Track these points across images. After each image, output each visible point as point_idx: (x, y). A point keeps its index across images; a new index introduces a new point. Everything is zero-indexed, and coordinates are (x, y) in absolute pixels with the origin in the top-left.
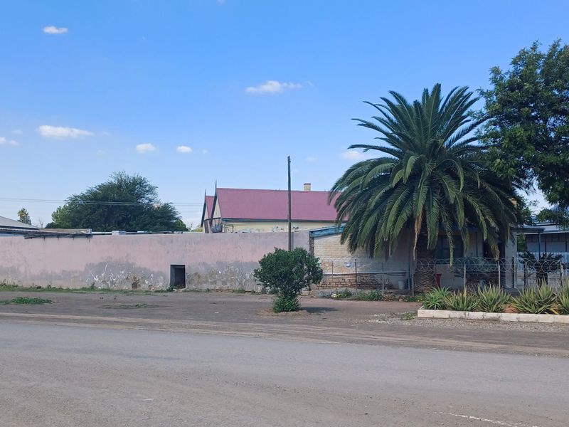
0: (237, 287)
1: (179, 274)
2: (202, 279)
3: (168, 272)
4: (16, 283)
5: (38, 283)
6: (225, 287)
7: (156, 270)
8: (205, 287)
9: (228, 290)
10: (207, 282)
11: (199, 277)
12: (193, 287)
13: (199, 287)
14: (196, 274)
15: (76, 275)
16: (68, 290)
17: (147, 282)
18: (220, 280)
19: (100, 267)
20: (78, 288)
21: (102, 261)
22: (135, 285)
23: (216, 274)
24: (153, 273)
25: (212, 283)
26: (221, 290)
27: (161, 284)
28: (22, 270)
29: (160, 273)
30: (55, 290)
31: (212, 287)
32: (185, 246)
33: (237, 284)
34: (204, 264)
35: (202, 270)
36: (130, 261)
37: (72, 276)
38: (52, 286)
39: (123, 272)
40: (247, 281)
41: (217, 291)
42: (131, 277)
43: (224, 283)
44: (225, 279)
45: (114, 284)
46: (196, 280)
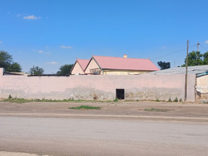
0: (155, 99)
1: (120, 94)
2: (134, 95)
3: (115, 92)
4: (23, 98)
5: (38, 98)
6: (147, 99)
7: (107, 91)
8: (136, 99)
9: (149, 100)
10: (137, 96)
11: (132, 94)
12: (128, 99)
13: (132, 99)
14: (131, 93)
15: (60, 93)
16: (55, 101)
17: (102, 97)
18: (144, 96)
19: (74, 90)
20: (61, 100)
21: (76, 87)
22: (95, 98)
23: (142, 93)
24: (106, 92)
25: (140, 97)
26: (145, 100)
27: (110, 98)
28: (26, 91)
29: (110, 93)
30: (47, 101)
31: (139, 99)
32: (125, 80)
33: (154, 97)
34: (136, 88)
35: (134, 92)
36: (92, 87)
37: (57, 94)
38: (45, 99)
39: (88, 92)
40: (160, 96)
41: (143, 101)
42: (93, 95)
43: (147, 97)
44: (147, 95)
45: (82, 98)
46: (130, 96)
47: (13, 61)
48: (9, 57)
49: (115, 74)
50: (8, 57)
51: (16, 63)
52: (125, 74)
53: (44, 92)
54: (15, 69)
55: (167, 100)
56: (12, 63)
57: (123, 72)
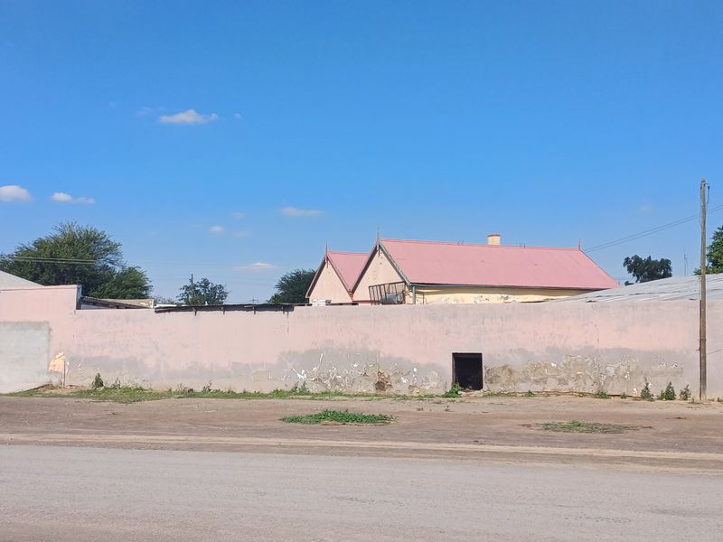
0: (594, 390)
1: (468, 370)
2: (516, 376)
3: (448, 365)
4: (141, 384)
5: (188, 385)
6: (564, 388)
7: (423, 361)
8: (524, 387)
9: (571, 392)
10: (526, 379)
11: (511, 372)
12: (496, 388)
13: (511, 388)
14: (504, 368)
15: (260, 369)
16: (245, 395)
17: (404, 381)
18: (554, 377)
19: (309, 358)
20: (266, 392)
21: (314, 347)
22: (380, 385)
23: (545, 367)
24: (417, 366)
25: (537, 382)
26: (557, 393)
27: (434, 384)
28: (150, 362)
29: (432, 367)
30: (218, 394)
31: (535, 388)
32: (483, 323)
33: (589, 383)
34: (521, 351)
35: (517, 362)
36: (371, 348)
37: (254, 371)
38: (213, 388)
39: (356, 365)
40: (611, 378)
41: (548, 394)
42: (372, 373)
43: (562, 381)
44: (563, 375)
45: (338, 384)
46: (504, 377)
47: (124, 260)
48: (112, 249)
49: (456, 300)
50: (107, 250)
51: (132, 270)
52: (491, 301)
53: (207, 366)
54: (127, 287)
55: (636, 392)
56: (118, 269)
57: (485, 296)
